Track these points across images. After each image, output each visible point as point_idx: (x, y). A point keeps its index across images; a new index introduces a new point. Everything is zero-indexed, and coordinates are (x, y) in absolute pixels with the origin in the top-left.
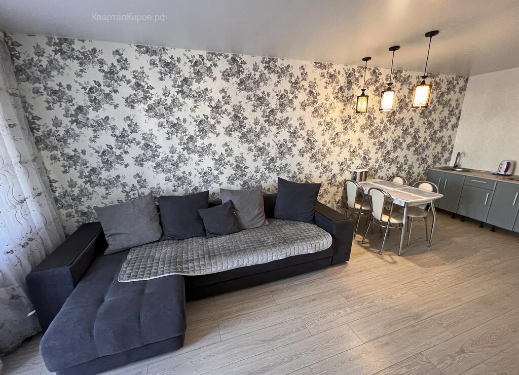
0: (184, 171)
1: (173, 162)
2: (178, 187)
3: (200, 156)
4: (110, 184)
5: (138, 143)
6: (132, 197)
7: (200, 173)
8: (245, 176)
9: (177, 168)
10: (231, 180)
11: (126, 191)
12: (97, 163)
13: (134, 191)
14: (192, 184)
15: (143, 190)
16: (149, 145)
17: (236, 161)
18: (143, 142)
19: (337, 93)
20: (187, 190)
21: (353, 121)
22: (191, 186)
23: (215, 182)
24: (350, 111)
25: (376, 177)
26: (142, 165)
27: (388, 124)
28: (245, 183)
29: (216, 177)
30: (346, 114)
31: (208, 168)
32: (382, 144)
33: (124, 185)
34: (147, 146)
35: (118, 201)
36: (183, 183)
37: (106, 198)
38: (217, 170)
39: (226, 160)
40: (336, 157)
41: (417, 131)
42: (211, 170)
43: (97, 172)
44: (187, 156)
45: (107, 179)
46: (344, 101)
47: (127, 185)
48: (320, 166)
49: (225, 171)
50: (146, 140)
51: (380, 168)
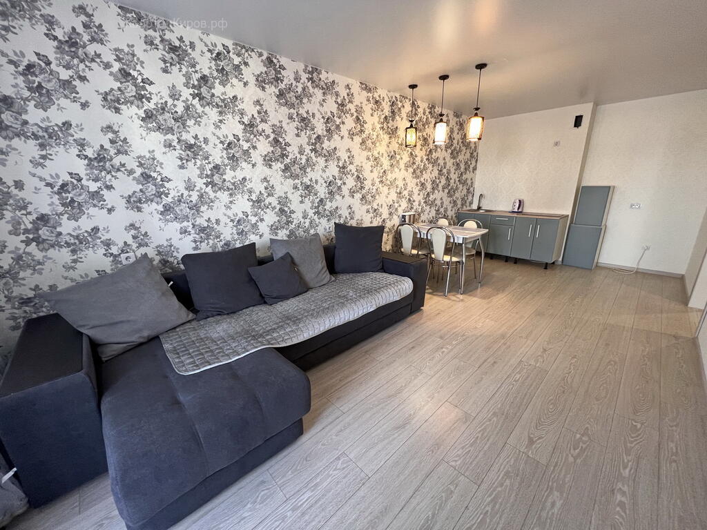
0: (209, 219)
1: (191, 203)
2: (201, 242)
3: (231, 195)
4: (79, 243)
5: (131, 172)
6: (125, 262)
7: (232, 221)
8: (292, 223)
9: (198, 214)
10: (274, 229)
11: (112, 254)
12: (49, 205)
13: (127, 252)
14: (222, 238)
15: (143, 250)
16: (150, 176)
17: (280, 203)
18: (139, 171)
19: (382, 123)
20: (214, 246)
21: (398, 157)
22: (221, 241)
23: (254, 233)
24: (395, 146)
25: (420, 221)
26: (139, 210)
27: (427, 162)
28: (292, 233)
29: (255, 226)
30: (391, 149)
31: (243, 212)
32: (423, 184)
33: (108, 244)
34: (146, 177)
35: (98, 271)
36: (208, 236)
37: (73, 268)
38: (255, 215)
39: (267, 202)
40: (385, 198)
41: (449, 173)
42: (247, 217)
43: (52, 222)
44: (212, 195)
45: (73, 234)
46: (389, 134)
47: (115, 244)
48: (370, 210)
49: (265, 217)
50: (145, 168)
51: (423, 211)
